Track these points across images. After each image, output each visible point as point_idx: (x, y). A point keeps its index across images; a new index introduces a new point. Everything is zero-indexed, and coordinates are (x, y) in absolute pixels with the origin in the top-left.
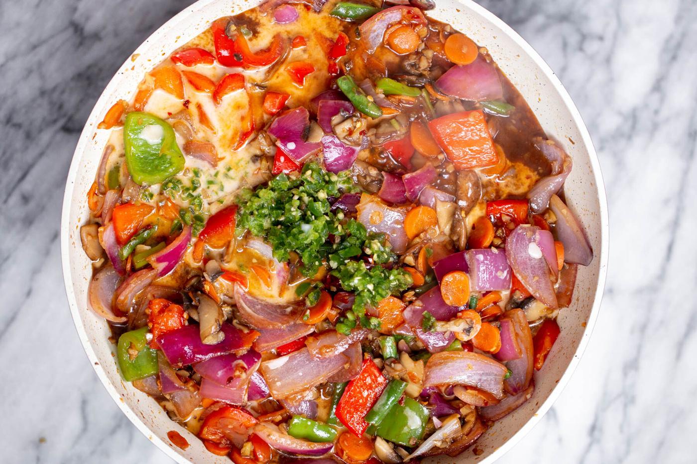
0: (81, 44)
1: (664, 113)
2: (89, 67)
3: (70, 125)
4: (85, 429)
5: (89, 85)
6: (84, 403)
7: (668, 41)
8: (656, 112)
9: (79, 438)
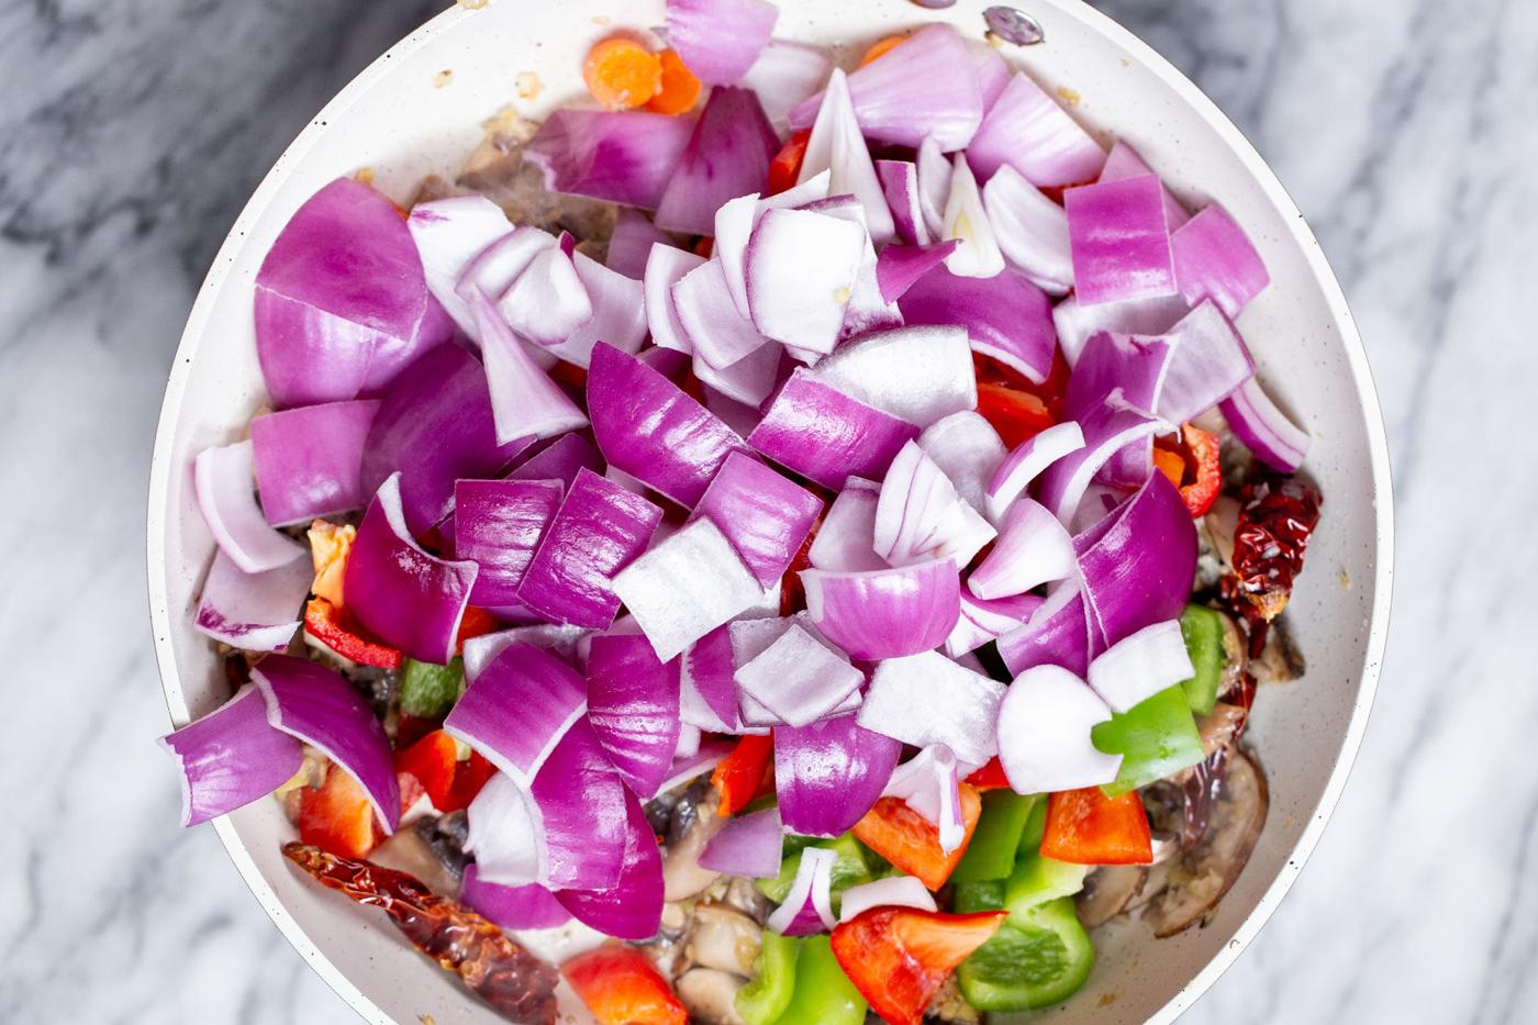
0: (52, 39)
1: (1380, 238)
2: (69, 95)
3: (22, 225)
4: (34, 921)
5: (69, 134)
6: (35, 860)
7: (1392, 74)
8: (1361, 236)
9: (21, 938)
